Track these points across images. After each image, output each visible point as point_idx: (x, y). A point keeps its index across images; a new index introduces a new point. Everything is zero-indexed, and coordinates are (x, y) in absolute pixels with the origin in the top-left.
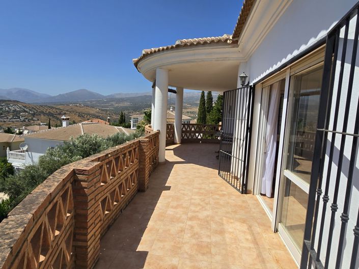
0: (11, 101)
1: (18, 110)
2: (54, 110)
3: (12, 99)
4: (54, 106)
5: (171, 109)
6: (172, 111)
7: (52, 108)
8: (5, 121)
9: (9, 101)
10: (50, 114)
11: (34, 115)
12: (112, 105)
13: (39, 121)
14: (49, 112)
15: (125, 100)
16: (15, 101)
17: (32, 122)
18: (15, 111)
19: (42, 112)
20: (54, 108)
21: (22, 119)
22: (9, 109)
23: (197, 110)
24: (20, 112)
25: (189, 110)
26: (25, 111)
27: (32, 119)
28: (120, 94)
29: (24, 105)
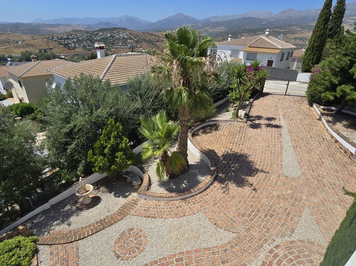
0: (121, 29)
1: (126, 37)
2: (153, 37)
3: (122, 26)
4: (154, 33)
5: (267, 33)
6: (268, 36)
7: (152, 35)
8: (117, 48)
9: (119, 28)
10: (150, 42)
11: (137, 42)
12: (206, 31)
13: (141, 49)
14: (150, 39)
15: (221, 24)
16: (124, 29)
17: (136, 49)
18: (123, 38)
19: (144, 39)
20: (153, 35)
21: (129, 46)
22: (119, 36)
23: (309, 35)
24: (127, 39)
25: (297, 36)
26: (131, 39)
27: (136, 46)
28: (216, 17)
29: (131, 32)
